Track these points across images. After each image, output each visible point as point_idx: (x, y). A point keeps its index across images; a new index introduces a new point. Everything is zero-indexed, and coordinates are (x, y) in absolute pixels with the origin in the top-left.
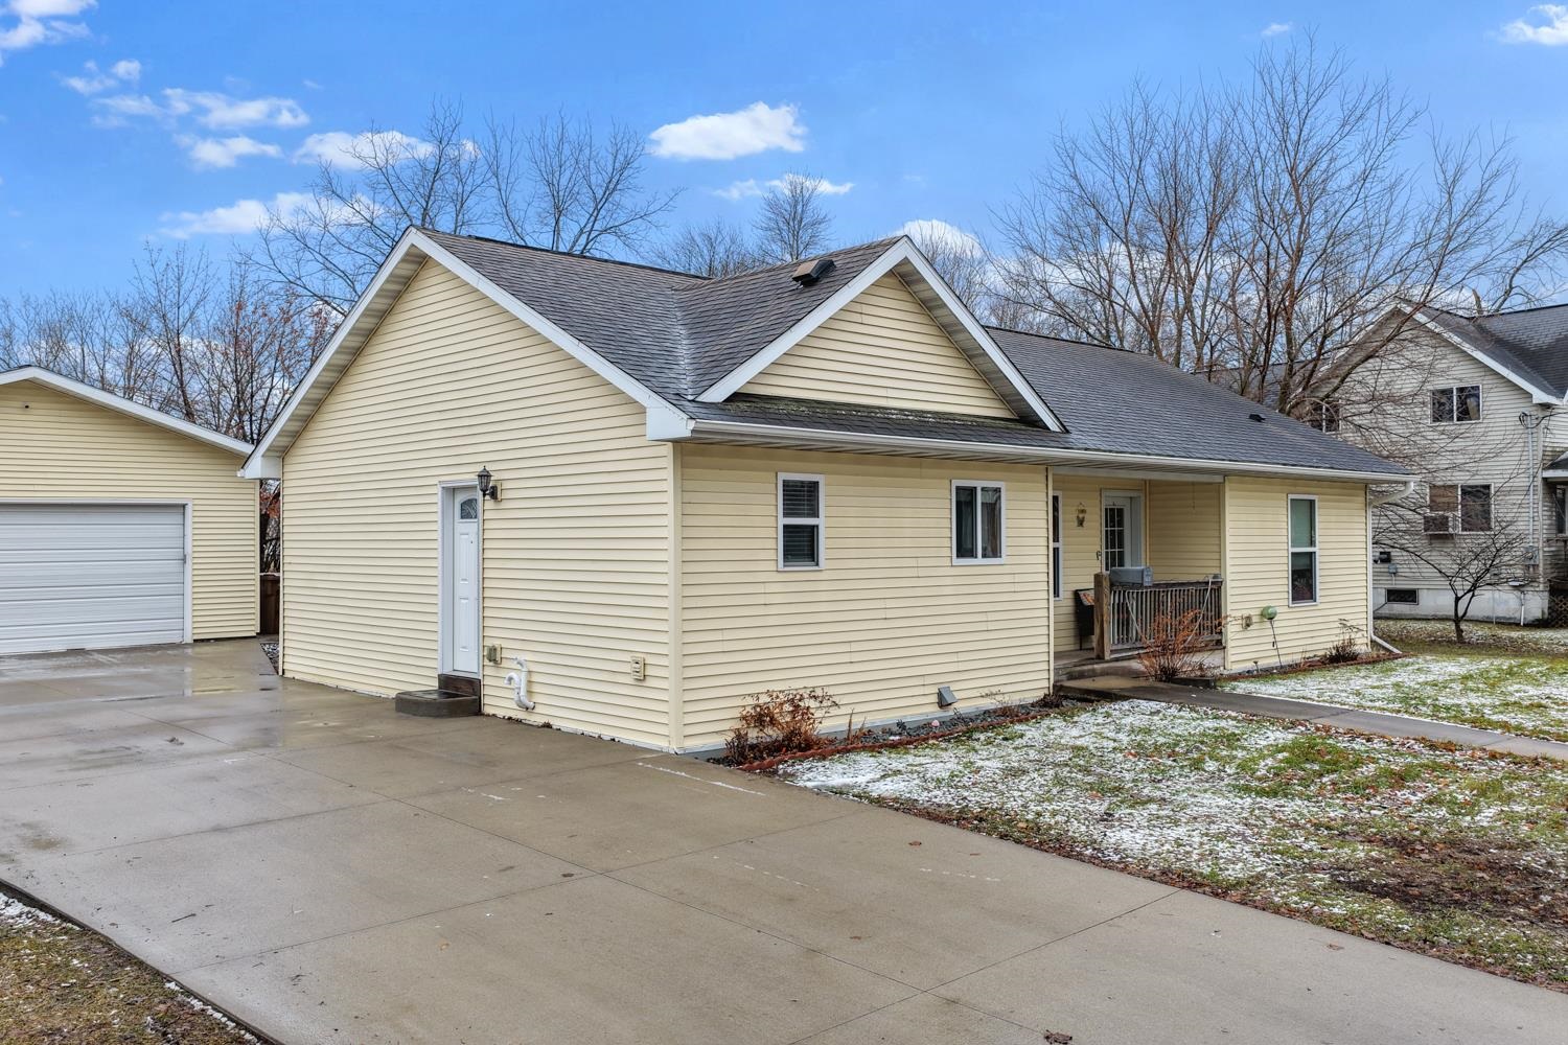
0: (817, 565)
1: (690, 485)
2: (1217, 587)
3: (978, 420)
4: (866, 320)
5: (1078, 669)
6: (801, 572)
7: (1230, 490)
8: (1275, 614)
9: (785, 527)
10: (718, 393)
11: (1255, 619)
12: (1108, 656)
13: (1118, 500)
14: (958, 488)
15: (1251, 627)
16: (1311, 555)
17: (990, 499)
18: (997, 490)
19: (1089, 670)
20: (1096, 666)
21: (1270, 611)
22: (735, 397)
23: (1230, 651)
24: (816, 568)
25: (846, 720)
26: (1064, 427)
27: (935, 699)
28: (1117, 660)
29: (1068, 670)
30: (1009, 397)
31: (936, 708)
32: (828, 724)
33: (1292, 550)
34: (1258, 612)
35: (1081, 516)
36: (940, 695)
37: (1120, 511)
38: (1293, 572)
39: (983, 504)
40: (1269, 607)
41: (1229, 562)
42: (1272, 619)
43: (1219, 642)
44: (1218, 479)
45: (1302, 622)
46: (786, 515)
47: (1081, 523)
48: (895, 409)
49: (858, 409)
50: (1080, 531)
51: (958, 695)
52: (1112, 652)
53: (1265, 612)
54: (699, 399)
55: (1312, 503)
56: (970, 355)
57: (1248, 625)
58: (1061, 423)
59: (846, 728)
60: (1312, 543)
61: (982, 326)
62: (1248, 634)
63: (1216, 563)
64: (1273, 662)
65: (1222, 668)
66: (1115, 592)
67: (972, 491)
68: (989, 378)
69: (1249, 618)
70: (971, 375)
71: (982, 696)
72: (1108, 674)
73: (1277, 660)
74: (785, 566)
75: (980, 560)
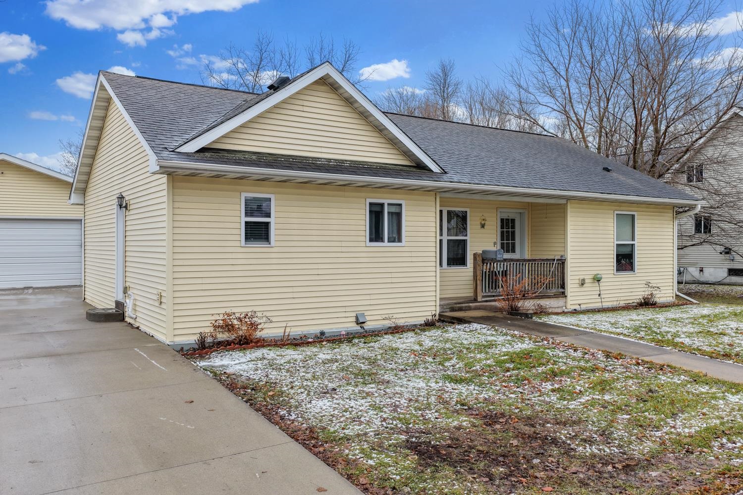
0: (270, 244)
1: (177, 198)
2: (562, 263)
3: (383, 165)
4: (305, 109)
5: (458, 305)
6: (257, 248)
7: (571, 208)
8: (601, 278)
9: (246, 223)
10: (192, 147)
11: (587, 281)
12: (479, 299)
13: (509, 214)
14: (370, 204)
15: (585, 285)
16: (633, 245)
17: (394, 209)
18: (400, 205)
19: (466, 307)
20: (471, 304)
21: (598, 276)
22: (203, 150)
23: (569, 298)
24: (269, 246)
25: (282, 330)
26: (443, 170)
27: (354, 319)
28: (487, 301)
29: (451, 306)
30: (407, 153)
31: (355, 324)
32: (268, 332)
33: (616, 243)
34: (591, 277)
35: (483, 222)
36: (357, 318)
37: (513, 221)
38: (618, 256)
39: (389, 213)
40: (598, 274)
41: (569, 248)
42: (599, 281)
43: (563, 293)
44: (563, 201)
45: (623, 283)
46: (247, 215)
47: (483, 226)
48: (324, 159)
49: (293, 158)
50: (483, 230)
51: (368, 318)
52: (483, 297)
53: (595, 277)
54: (176, 151)
55: (633, 216)
56: (380, 130)
57: (583, 284)
58: (441, 168)
59: (282, 335)
60: (633, 239)
61: (384, 113)
62: (583, 289)
63: (562, 249)
64: (598, 305)
65: (564, 308)
66: (487, 264)
67: (382, 205)
68: (394, 142)
69: (584, 280)
70: (383, 140)
71: (384, 319)
72: (479, 309)
73: (600, 304)
74: (245, 244)
75: (386, 243)
